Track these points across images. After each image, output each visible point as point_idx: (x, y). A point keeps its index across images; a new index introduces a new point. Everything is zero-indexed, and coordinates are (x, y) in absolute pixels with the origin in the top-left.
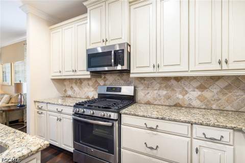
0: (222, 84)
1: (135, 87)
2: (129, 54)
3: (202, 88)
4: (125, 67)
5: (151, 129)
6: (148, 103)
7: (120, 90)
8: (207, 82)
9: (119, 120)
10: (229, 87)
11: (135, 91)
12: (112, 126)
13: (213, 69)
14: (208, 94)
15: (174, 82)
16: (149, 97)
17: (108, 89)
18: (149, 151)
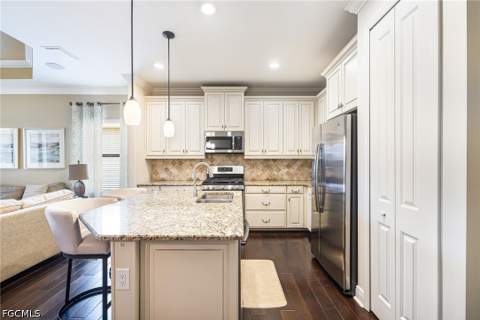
0: (299, 163)
1: (244, 167)
3: (288, 166)
6: (253, 180)
7: (231, 170)
8: (291, 162)
10: (302, 166)
11: (244, 170)
13: (294, 155)
14: (292, 171)
15: (272, 163)
16: (254, 175)
17: (219, 170)
18: (264, 208)
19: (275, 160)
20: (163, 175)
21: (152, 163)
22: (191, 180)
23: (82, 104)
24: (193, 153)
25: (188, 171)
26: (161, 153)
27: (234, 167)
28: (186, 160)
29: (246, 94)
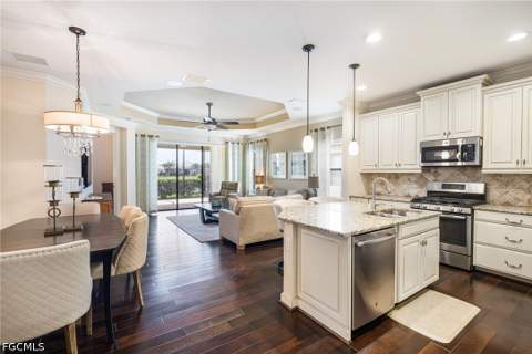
1: (486, 185)
2: (481, 148)
4: (477, 162)
5: (514, 224)
7: (463, 187)
9: (472, 214)
11: (486, 189)
12: (465, 220)
17: (444, 186)
18: (510, 245)
20: (379, 189)
21: (368, 176)
23: (318, 131)
24: (407, 167)
26: (373, 167)
27: (467, 184)
29: (484, 85)
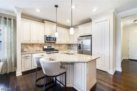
19: (61, 44)
22: (37, 51)
24: (41, 42)
25: (36, 48)
26: (28, 41)
27: (52, 46)
28: (35, 44)
